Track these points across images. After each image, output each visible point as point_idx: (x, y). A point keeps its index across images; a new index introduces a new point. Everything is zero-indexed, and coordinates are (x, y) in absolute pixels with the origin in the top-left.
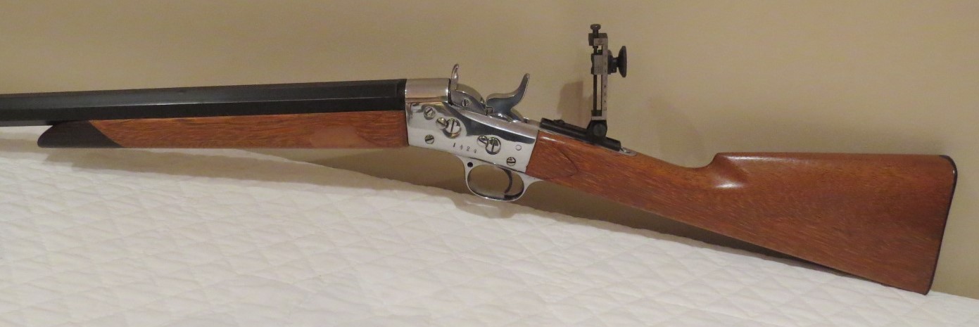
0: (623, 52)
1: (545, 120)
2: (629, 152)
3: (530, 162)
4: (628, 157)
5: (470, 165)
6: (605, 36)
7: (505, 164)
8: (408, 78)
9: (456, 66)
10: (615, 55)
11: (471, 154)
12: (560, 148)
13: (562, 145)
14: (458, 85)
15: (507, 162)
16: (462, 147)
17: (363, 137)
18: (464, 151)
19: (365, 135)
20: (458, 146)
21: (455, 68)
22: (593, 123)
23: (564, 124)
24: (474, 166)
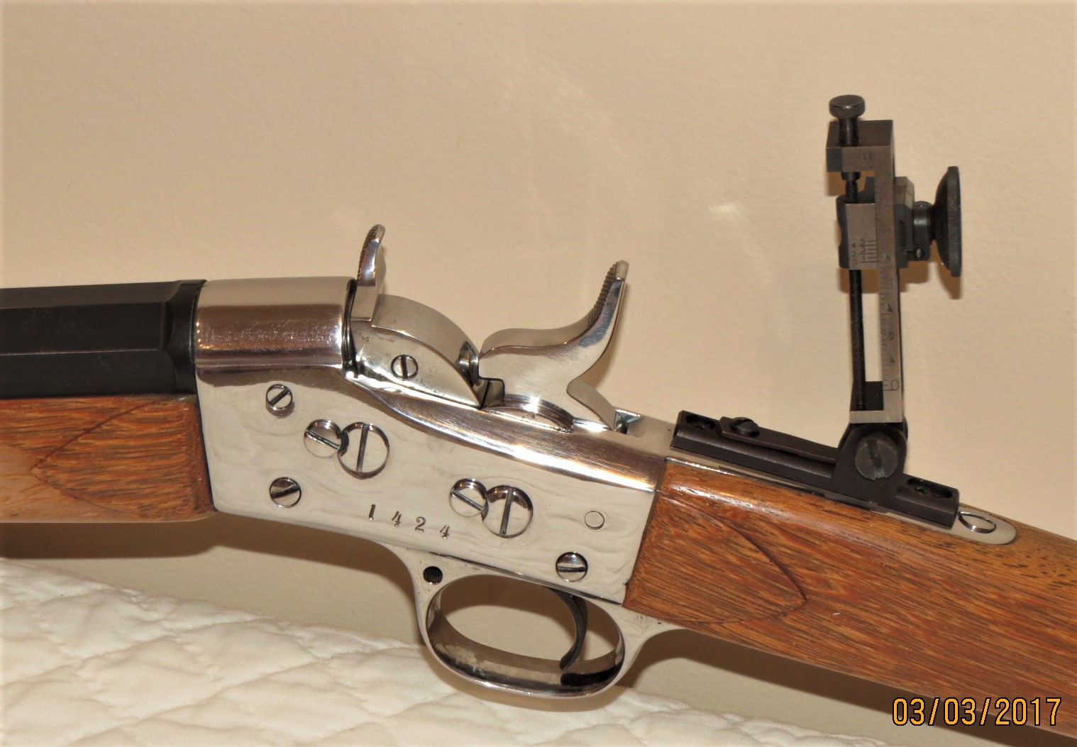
0: (949, 187)
1: (689, 421)
2: (991, 522)
3: (636, 570)
4: (983, 548)
5: (433, 574)
6: (884, 129)
7: (553, 578)
8: (209, 279)
9: (371, 235)
10: (926, 193)
11: (432, 539)
12: (740, 522)
13: (747, 514)
14: (381, 300)
15: (558, 570)
16: (397, 518)
17: (56, 486)
18: (407, 533)
19: (62, 477)
20: (385, 511)
21: (370, 246)
22: (856, 433)
23: (756, 431)
24: (446, 580)
